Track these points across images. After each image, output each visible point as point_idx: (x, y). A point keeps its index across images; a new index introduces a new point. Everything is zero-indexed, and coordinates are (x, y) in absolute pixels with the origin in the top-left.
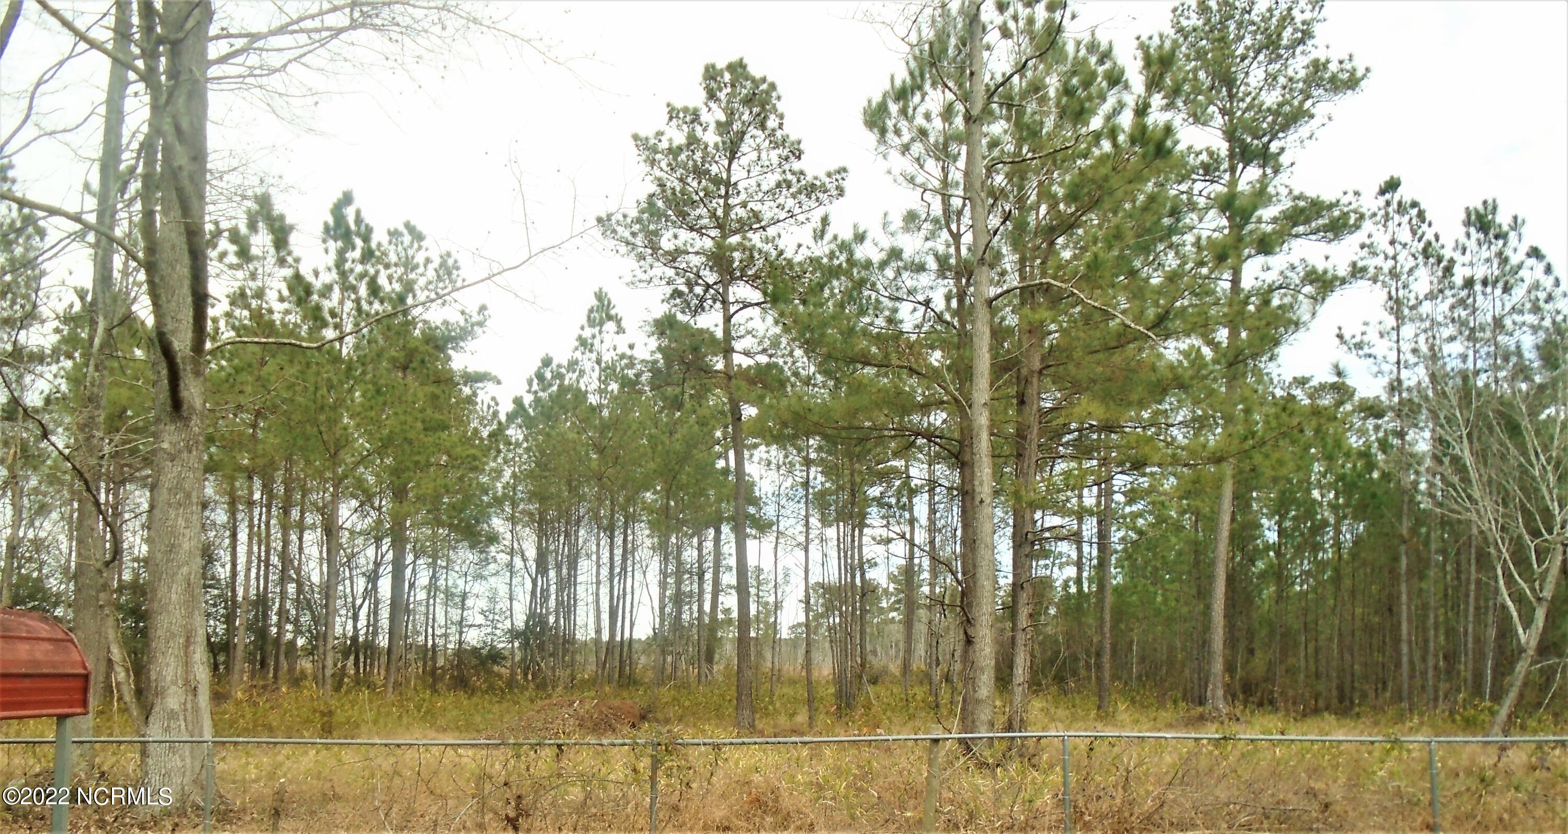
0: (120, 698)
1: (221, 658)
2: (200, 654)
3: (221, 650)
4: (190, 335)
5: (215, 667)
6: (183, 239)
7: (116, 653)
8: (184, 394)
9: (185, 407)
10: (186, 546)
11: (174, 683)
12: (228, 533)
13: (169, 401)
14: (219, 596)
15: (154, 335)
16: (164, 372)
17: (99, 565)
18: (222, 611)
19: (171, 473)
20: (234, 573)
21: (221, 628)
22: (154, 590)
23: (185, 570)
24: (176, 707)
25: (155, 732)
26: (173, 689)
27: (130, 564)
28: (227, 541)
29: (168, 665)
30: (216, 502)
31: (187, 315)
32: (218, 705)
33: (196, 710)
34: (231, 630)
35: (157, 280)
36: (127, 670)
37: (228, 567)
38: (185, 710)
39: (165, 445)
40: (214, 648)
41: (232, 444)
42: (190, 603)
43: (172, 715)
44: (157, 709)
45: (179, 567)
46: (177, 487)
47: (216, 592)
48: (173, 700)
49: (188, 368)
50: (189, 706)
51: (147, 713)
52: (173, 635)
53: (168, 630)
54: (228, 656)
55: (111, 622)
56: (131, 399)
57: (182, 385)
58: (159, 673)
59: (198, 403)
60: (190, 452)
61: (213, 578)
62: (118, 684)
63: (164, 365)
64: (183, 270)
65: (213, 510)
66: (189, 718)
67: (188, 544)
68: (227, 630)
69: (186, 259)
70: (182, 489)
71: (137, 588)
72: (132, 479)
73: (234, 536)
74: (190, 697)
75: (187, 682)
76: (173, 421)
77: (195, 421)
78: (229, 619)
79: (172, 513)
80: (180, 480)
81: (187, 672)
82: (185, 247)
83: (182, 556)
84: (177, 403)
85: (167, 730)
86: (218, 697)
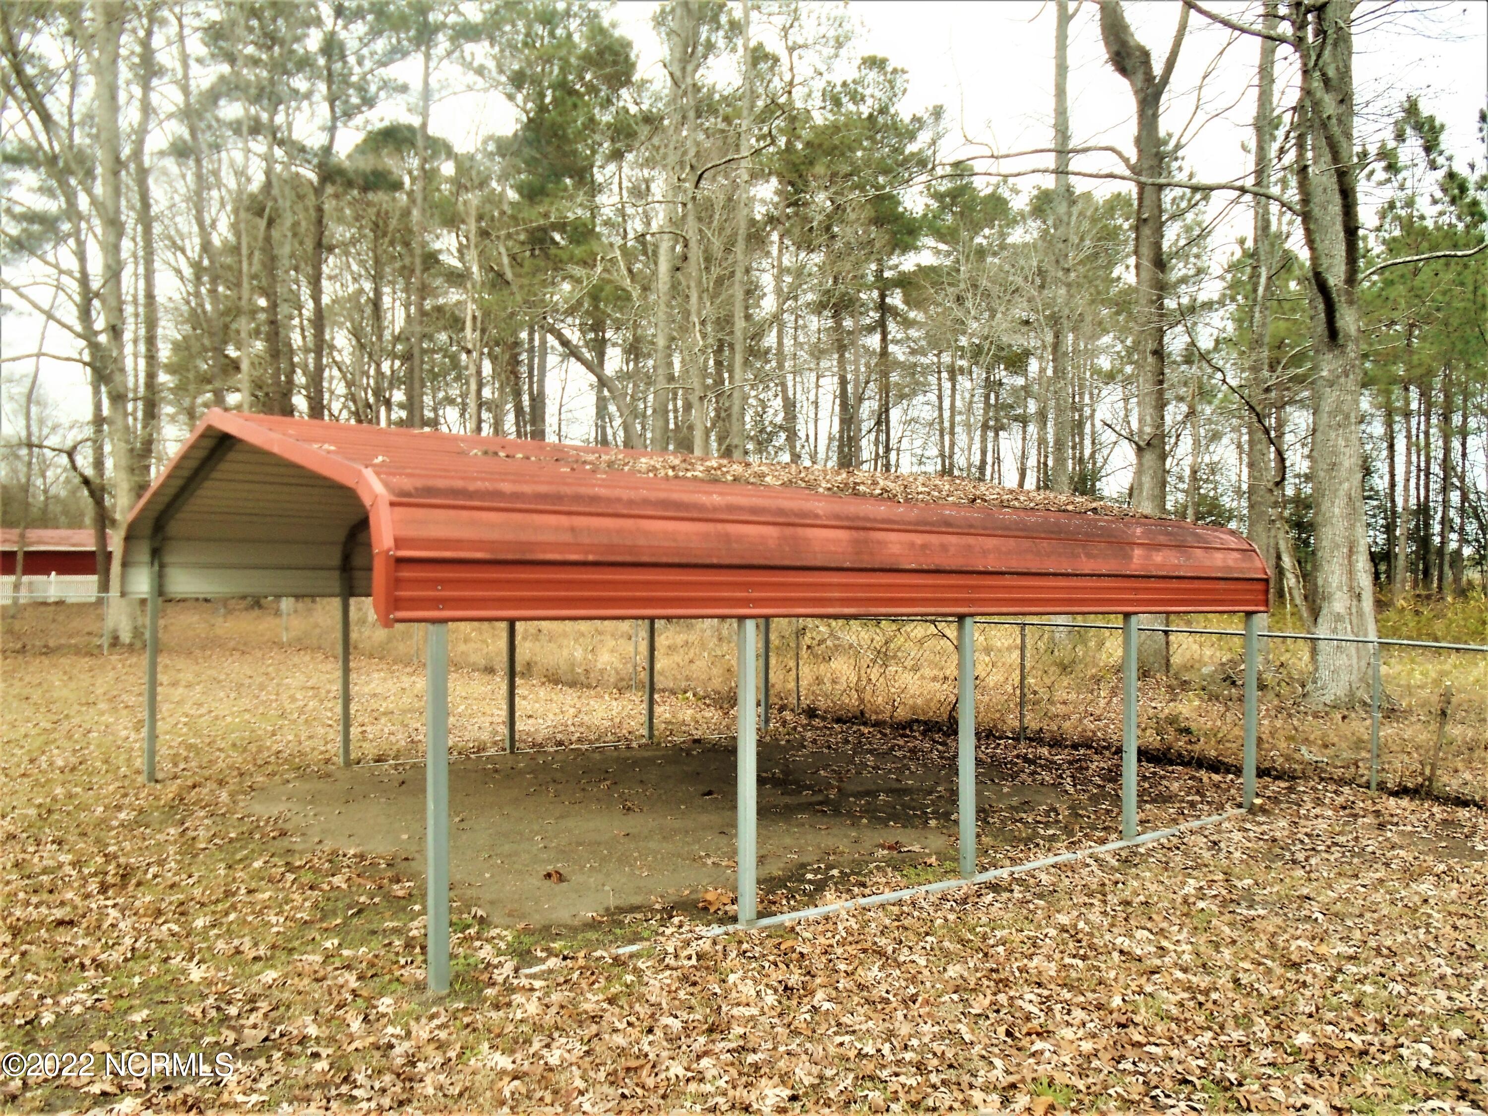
0: (1292, 599)
1: (1383, 567)
2: (1363, 564)
3: (1382, 559)
4: (1343, 268)
5: (1377, 576)
6: (1334, 179)
7: (1287, 562)
8: (1340, 324)
9: (1341, 335)
10: (1347, 464)
11: (1341, 590)
12: (1385, 445)
13: (1326, 333)
14: (1379, 507)
15: (1311, 274)
16: (1321, 306)
17: (1270, 485)
18: (1381, 522)
19: (1330, 398)
20: (1393, 485)
21: (1381, 538)
22: (1318, 505)
23: (1346, 485)
24: (1342, 611)
25: (1322, 631)
26: (1338, 595)
27: (1292, 480)
28: (1385, 453)
29: (1333, 573)
30: (1372, 415)
31: (1340, 250)
32: (1380, 613)
33: (1360, 614)
34: (1391, 540)
35: (1312, 227)
36: (1297, 577)
37: (1387, 478)
38: (1351, 614)
39: (1324, 373)
40: (1374, 558)
41: (1388, 359)
42: (1352, 514)
43: (1339, 618)
44: (1324, 611)
45: (1340, 483)
46: (1337, 410)
47: (1375, 503)
48: (1339, 603)
49: (1343, 299)
50: (1354, 610)
51: (1315, 613)
52: (1337, 546)
53: (1333, 541)
54: (1389, 566)
55: (1281, 534)
56: (1288, 329)
57: (1338, 315)
58: (1326, 580)
59: (1352, 330)
60: (1347, 376)
61: (1372, 489)
62: (1290, 589)
63: (1320, 300)
64: (1336, 208)
65: (1369, 423)
66: (1355, 621)
67: (1349, 461)
68: (1388, 539)
69: (1337, 199)
70: (1341, 411)
71: (1301, 503)
72: (1291, 402)
73: (1391, 447)
74: (1355, 603)
75: (1351, 589)
76: (1331, 350)
77: (1351, 346)
78: (1389, 529)
79: (1333, 435)
80: (1340, 403)
81: (1351, 579)
82: (1336, 187)
83: (1343, 474)
84: (1333, 333)
85: (1334, 631)
86: (1381, 605)
